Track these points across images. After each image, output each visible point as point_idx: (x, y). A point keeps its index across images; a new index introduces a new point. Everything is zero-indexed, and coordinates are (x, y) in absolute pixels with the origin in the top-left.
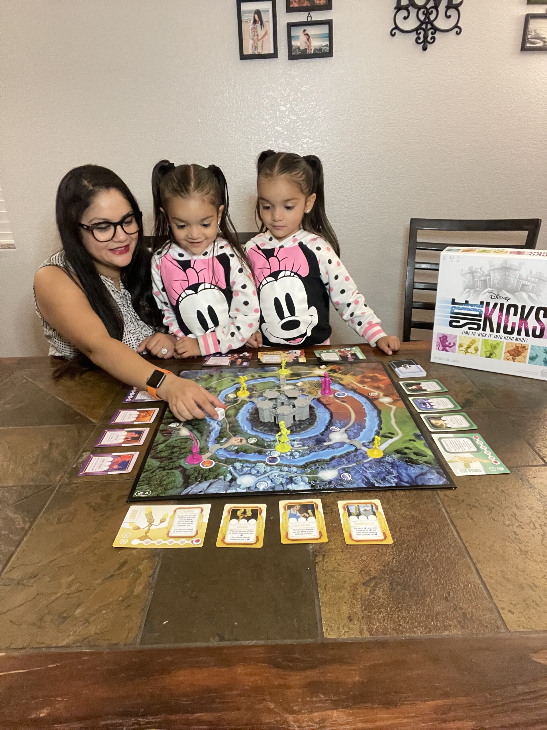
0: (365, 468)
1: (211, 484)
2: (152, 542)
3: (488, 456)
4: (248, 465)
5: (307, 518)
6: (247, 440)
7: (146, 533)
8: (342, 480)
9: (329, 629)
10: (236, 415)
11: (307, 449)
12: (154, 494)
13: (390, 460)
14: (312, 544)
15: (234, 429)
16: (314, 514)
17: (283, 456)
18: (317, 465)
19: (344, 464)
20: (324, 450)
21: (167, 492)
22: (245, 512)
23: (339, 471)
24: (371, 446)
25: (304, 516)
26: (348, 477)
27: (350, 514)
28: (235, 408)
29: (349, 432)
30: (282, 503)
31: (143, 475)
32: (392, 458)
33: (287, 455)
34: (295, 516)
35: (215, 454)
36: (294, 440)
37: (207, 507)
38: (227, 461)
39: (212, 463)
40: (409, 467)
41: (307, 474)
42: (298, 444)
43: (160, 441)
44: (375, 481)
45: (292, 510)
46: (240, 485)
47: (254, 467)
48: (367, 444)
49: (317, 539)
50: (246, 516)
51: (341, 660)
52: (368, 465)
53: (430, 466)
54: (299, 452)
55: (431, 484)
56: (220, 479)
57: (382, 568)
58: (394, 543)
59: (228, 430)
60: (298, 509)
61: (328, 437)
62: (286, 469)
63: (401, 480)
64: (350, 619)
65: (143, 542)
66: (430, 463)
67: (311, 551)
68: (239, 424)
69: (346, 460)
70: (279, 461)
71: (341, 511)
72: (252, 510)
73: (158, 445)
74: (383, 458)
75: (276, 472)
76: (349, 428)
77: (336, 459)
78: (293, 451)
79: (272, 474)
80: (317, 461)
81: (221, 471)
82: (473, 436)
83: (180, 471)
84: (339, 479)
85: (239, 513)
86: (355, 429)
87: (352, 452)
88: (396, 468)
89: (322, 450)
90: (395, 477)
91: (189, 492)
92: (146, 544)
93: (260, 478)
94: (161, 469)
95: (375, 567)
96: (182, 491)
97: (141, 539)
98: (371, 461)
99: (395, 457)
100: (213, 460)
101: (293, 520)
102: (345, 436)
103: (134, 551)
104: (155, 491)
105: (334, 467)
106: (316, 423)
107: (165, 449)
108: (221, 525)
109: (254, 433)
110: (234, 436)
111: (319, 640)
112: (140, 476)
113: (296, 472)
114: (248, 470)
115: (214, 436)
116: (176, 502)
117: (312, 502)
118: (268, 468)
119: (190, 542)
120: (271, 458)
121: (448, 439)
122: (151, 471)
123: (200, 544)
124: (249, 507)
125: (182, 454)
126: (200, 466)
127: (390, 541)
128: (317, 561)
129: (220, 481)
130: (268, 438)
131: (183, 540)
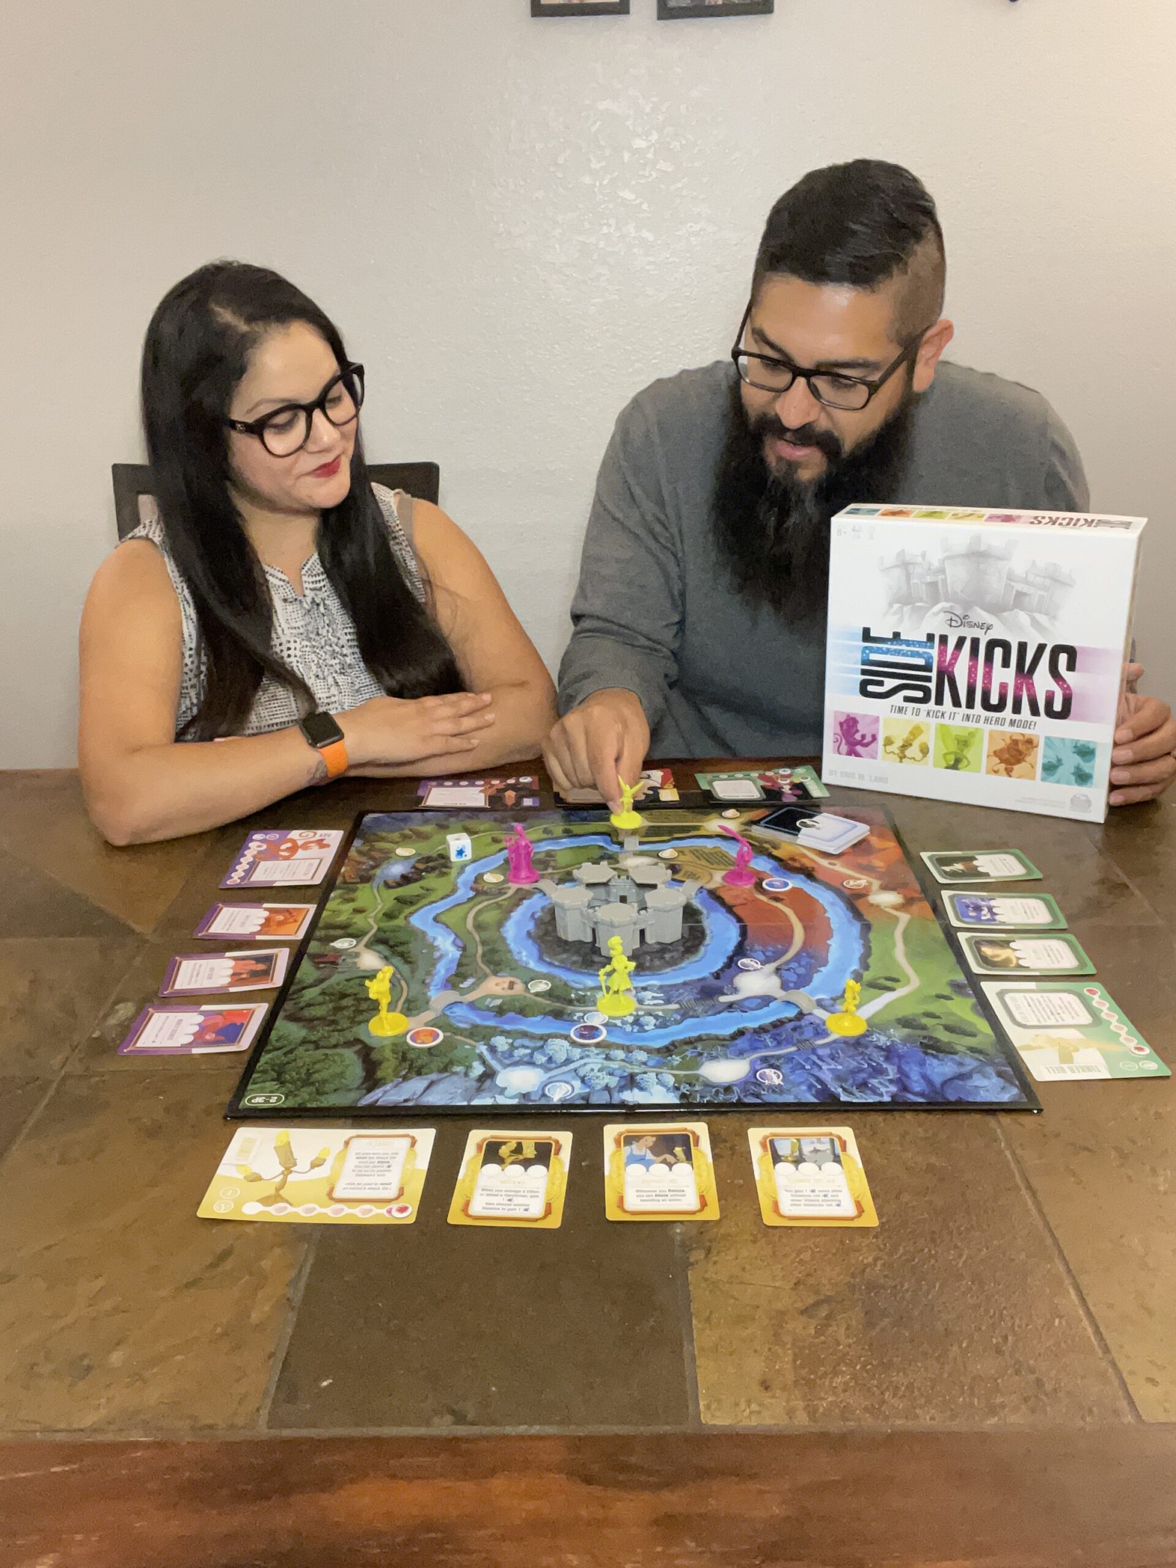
0: (820, 1058)
1: (432, 1084)
2: (290, 1209)
3: (1120, 1035)
4: (526, 1042)
5: (670, 1166)
6: (526, 984)
7: (278, 1189)
8: (759, 1085)
9: (713, 1407)
10: (500, 924)
11: (676, 1011)
12: (291, 1103)
13: (883, 1041)
14: (682, 1222)
15: (496, 958)
16: (689, 1157)
17: (615, 1025)
18: (699, 1049)
19: (766, 1047)
20: (720, 1012)
21: (322, 1098)
22: (519, 1149)
23: (752, 1063)
24: (838, 1007)
25: (664, 1162)
26: (773, 1077)
27: (776, 1158)
28: (498, 906)
29: (784, 973)
30: (611, 1132)
31: (265, 1058)
32: (889, 1037)
33: (624, 1023)
34: (641, 1160)
35: (445, 1015)
36: (644, 989)
37: (426, 1136)
38: (477, 1033)
39: (438, 1035)
40: (930, 1060)
41: (672, 1068)
42: (654, 998)
43: (310, 980)
44: (840, 1090)
45: (634, 1146)
46: (506, 1088)
47: (542, 1047)
48: (828, 1003)
49: (694, 1213)
50: (521, 1157)
51: (738, 1472)
52: (827, 1051)
53: (981, 1058)
54: (656, 1017)
55: (978, 1099)
56: (456, 1073)
57: (848, 1279)
58: (882, 1225)
59: (479, 960)
60: (651, 1144)
61: (732, 983)
62: (620, 1054)
63: (905, 1089)
64: (766, 1386)
65: (271, 1209)
66: (980, 1052)
67: (678, 1238)
68: (507, 945)
69: (774, 1038)
70: (604, 1035)
71: (756, 1152)
72: (536, 1143)
73: (304, 988)
74: (864, 1036)
75: (595, 1061)
76: (787, 963)
77: (748, 1036)
78: (641, 1013)
79: (585, 1064)
80: (699, 1039)
81: (458, 1053)
82: (1085, 987)
83: (355, 1052)
84: (751, 1082)
85: (504, 1151)
86: (800, 966)
87: (790, 1020)
88: (896, 1060)
89: (715, 1014)
90: (891, 1081)
91: (377, 1101)
92: (277, 1213)
93: (553, 1073)
94: (311, 1046)
95: (831, 1277)
96: (360, 1099)
97: (266, 1201)
98: (835, 1042)
99: (897, 1035)
100: (440, 1028)
101: (637, 1169)
102: (775, 981)
103: (249, 1230)
104: (296, 1095)
105: (741, 1054)
106: (702, 949)
107: (321, 999)
108: (460, 1176)
109: (543, 969)
110: (495, 973)
111: (689, 1428)
112: (258, 1061)
113: (645, 1064)
114: (526, 1055)
115: (443, 972)
116: (350, 1121)
117: (685, 1130)
118: (577, 1052)
119: (384, 1211)
120: (585, 1027)
121: (1021, 995)
122: (285, 1050)
123: (409, 1217)
124: (530, 1137)
125: (361, 1012)
126: (405, 1042)
127: (871, 1220)
128: (692, 1260)
129: (455, 1078)
130: (580, 981)
131: (367, 1206)
